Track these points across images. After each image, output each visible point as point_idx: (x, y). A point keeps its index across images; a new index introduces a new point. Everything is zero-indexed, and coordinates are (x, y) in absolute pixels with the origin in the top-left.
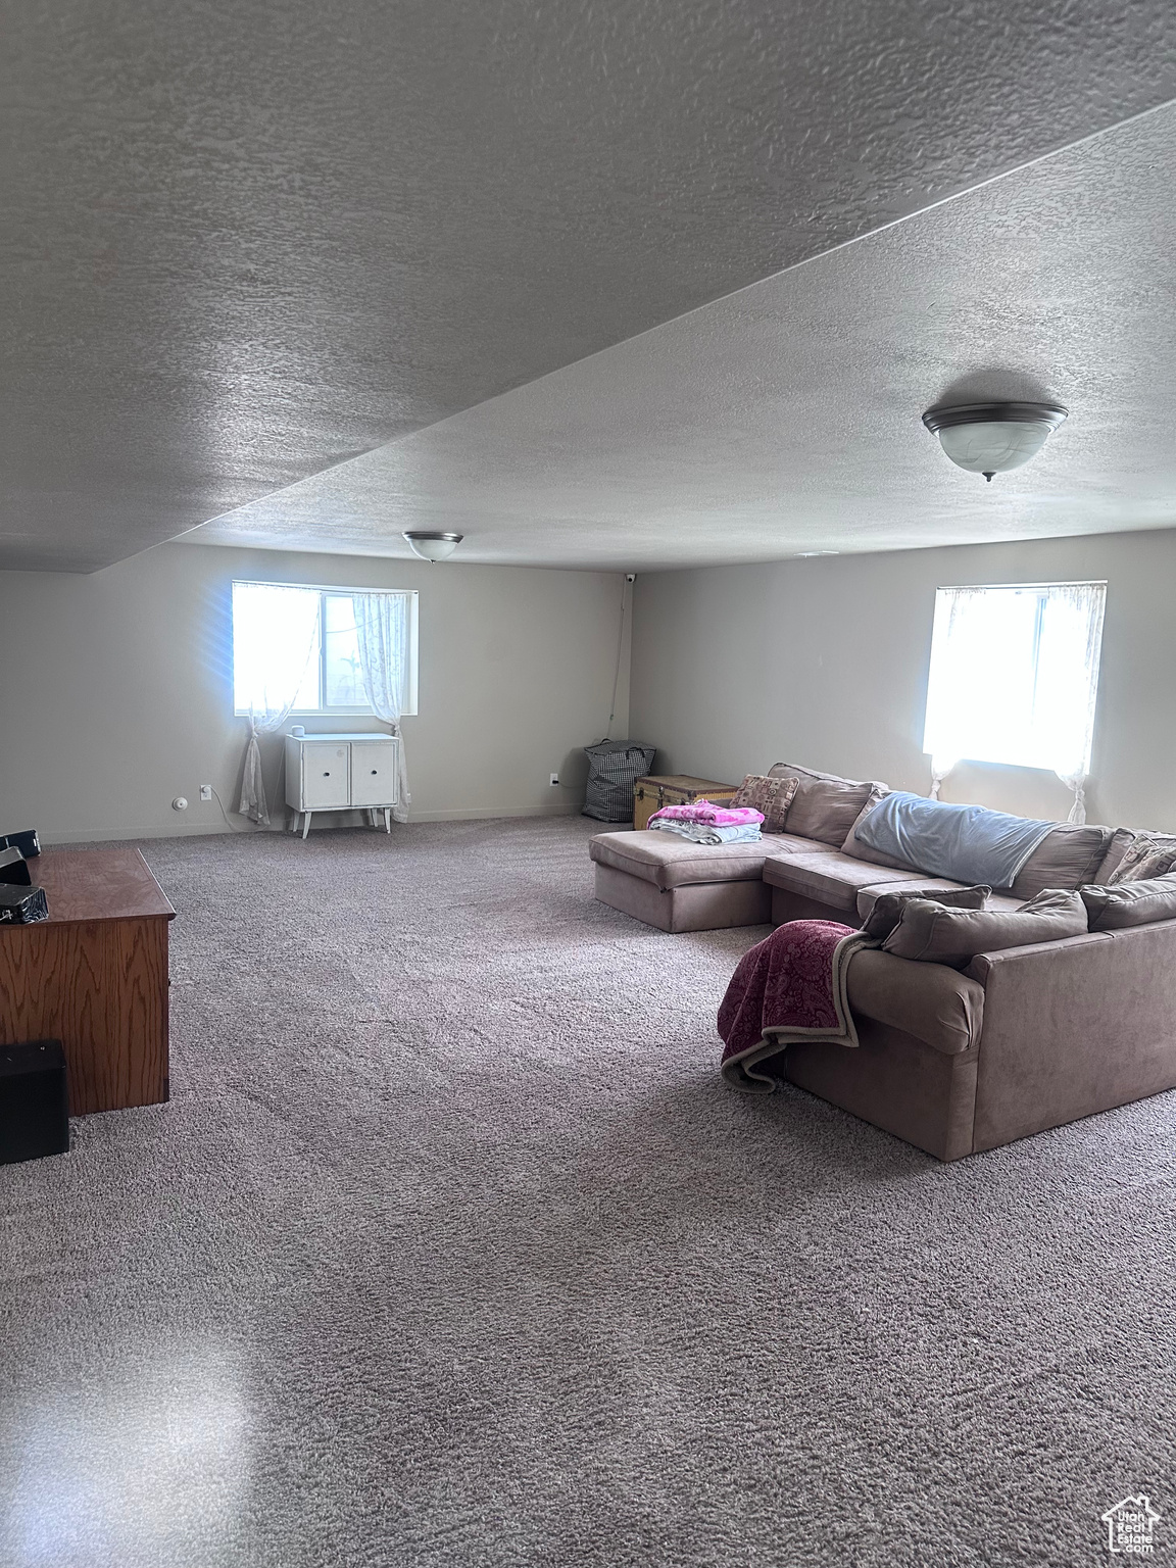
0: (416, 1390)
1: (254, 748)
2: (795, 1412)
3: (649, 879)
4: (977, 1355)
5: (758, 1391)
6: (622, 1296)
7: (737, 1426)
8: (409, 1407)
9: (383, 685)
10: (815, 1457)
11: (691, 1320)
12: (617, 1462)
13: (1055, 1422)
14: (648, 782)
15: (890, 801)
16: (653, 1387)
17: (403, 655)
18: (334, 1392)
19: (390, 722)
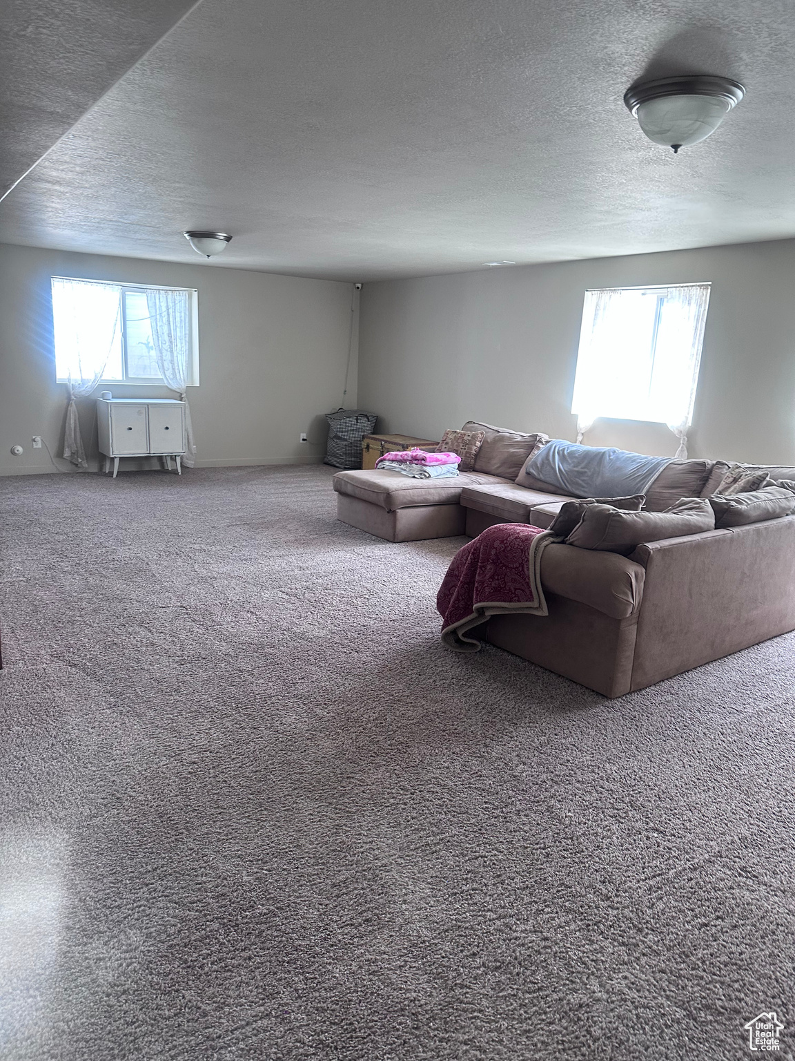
0: (211, 901)
1: (73, 408)
2: (526, 901)
3: (379, 504)
4: (658, 846)
5: (494, 885)
6: (378, 811)
7: (479, 916)
8: (205, 915)
9: (172, 362)
10: (546, 939)
11: (434, 829)
12: (384, 953)
13: (726, 898)
14: (372, 438)
15: (551, 446)
16: (410, 887)
17: (187, 339)
18: (140, 907)
19: (178, 391)
